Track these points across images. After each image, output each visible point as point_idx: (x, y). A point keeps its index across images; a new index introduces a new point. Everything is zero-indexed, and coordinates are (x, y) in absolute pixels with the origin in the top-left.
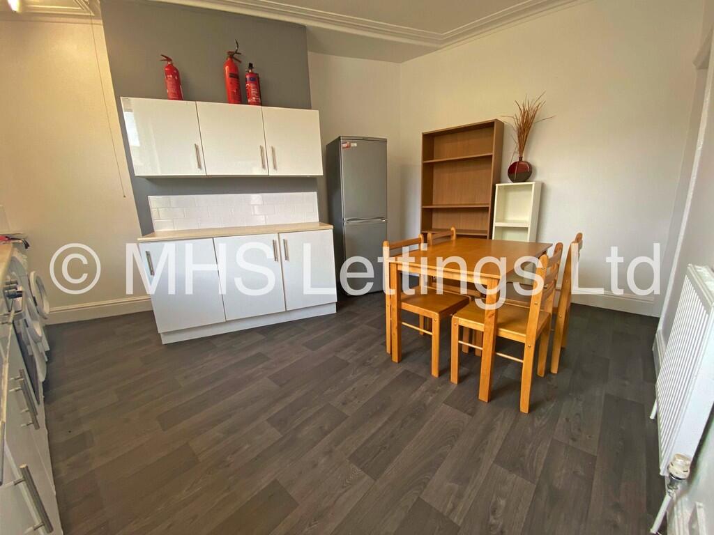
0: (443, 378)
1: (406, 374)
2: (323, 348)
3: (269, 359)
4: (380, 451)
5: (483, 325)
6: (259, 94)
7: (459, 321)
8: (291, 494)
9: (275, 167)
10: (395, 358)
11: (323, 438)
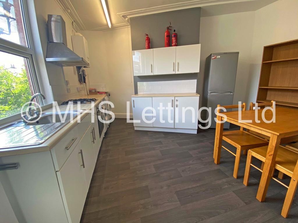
0: (239, 180)
1: (219, 171)
2: (184, 147)
3: (162, 144)
4: (189, 196)
5: (265, 158)
6: (176, 42)
7: (252, 153)
8: (150, 192)
9: (178, 70)
10: (216, 162)
11: (168, 180)
